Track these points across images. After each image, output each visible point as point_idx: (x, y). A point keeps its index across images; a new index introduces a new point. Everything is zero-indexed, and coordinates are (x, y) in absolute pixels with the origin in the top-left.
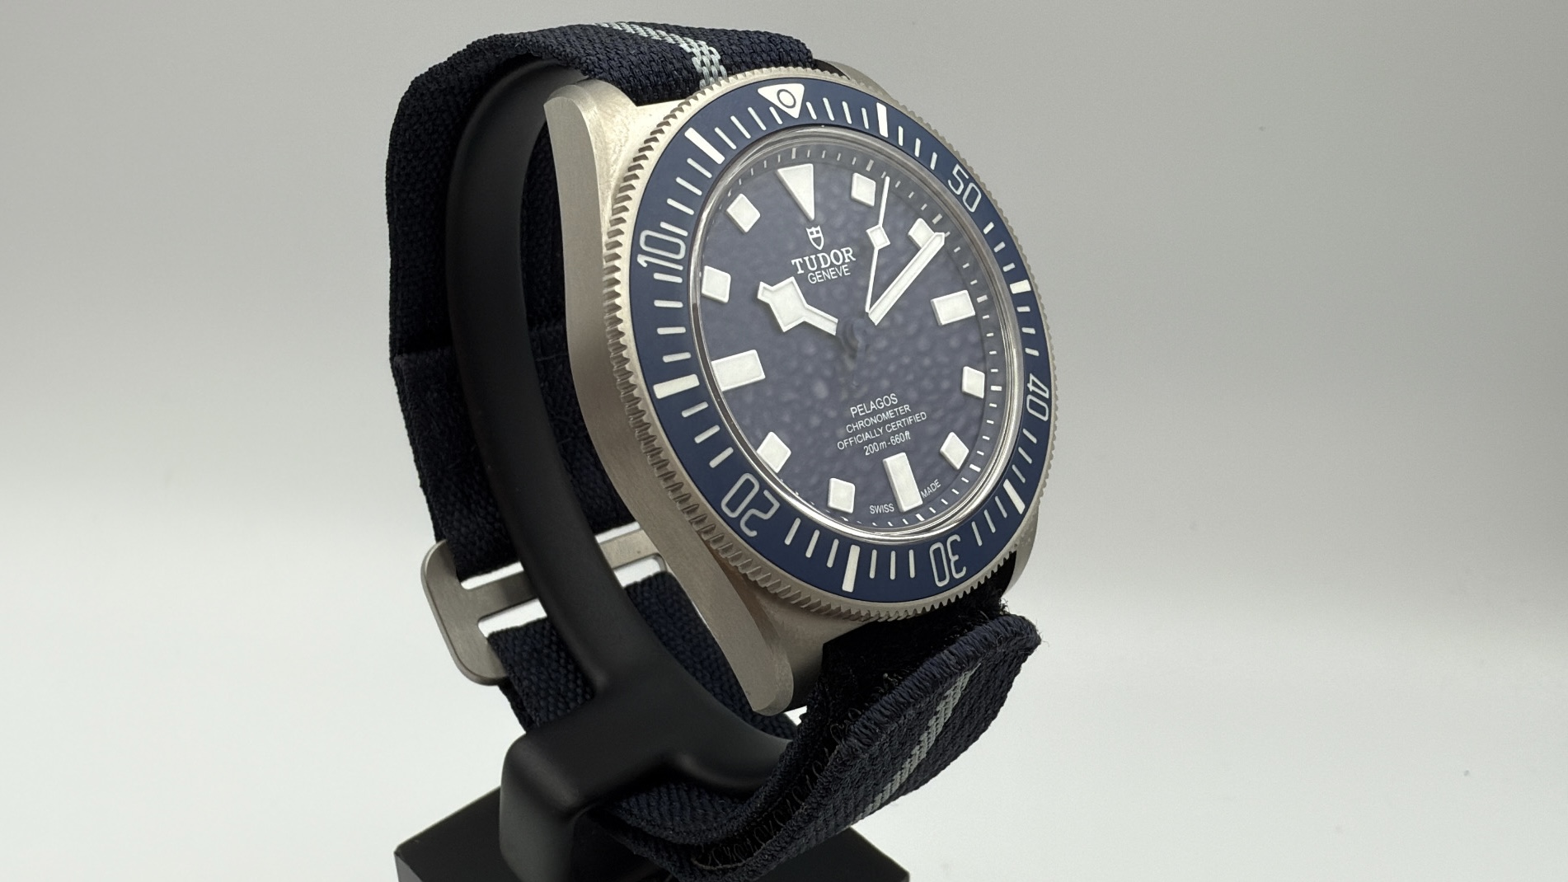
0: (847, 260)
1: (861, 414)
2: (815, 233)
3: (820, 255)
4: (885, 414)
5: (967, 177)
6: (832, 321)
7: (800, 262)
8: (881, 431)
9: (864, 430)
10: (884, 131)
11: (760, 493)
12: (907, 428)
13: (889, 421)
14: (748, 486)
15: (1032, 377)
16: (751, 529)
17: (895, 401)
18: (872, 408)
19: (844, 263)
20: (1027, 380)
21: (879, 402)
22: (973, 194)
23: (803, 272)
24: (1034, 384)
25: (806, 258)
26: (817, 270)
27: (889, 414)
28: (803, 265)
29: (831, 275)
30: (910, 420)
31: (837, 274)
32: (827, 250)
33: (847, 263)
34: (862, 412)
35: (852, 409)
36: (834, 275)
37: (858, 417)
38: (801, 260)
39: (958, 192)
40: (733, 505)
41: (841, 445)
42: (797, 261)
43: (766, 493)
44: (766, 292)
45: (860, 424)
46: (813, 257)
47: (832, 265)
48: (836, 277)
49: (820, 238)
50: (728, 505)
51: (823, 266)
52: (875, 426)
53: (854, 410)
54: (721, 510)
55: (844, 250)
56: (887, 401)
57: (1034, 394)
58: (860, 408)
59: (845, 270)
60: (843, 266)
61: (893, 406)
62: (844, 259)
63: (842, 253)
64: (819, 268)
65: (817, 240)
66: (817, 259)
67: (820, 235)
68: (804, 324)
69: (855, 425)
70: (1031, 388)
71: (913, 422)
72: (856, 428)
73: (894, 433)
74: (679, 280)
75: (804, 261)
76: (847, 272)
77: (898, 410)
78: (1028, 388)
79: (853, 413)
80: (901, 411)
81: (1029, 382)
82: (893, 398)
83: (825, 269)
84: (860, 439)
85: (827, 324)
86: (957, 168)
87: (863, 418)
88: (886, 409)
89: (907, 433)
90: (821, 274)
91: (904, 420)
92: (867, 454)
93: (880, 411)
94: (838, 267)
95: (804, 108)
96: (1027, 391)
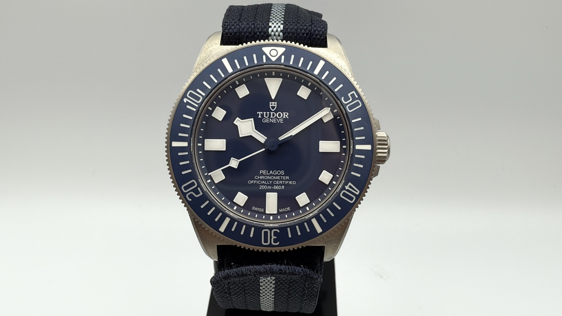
0: (284, 117)
1: (264, 174)
2: (273, 104)
3: (272, 113)
4: (276, 177)
6: (265, 138)
7: (261, 113)
8: (271, 182)
9: (262, 180)
10: (317, 72)
11: (197, 188)
12: (284, 185)
13: (277, 180)
14: (193, 184)
15: (350, 184)
16: (190, 198)
17: (283, 173)
18: (270, 173)
19: (282, 118)
20: (346, 184)
21: (275, 172)
23: (261, 117)
24: (350, 187)
25: (265, 113)
26: (267, 118)
27: (278, 178)
28: (262, 115)
29: (274, 121)
30: (287, 182)
31: (277, 121)
32: (276, 111)
33: (284, 118)
34: (265, 173)
35: (260, 171)
36: (275, 121)
37: (262, 174)
38: (262, 113)
40: (186, 188)
41: (250, 182)
42: (260, 113)
43: (199, 189)
44: (238, 121)
45: (261, 177)
46: (268, 113)
47: (276, 117)
48: (276, 122)
49: (275, 106)
50: (184, 188)
51: (272, 117)
52: (269, 180)
53: (261, 172)
54: (181, 188)
56: (279, 173)
57: (348, 190)
58: (265, 171)
59: (281, 121)
60: (281, 119)
61: (281, 175)
62: (283, 116)
63: (283, 114)
64: (269, 117)
65: (273, 107)
66: (270, 114)
67: (276, 105)
68: (251, 136)
69: (259, 177)
70: (347, 188)
71: (288, 183)
72: (259, 178)
73: (276, 185)
74: (195, 110)
75: (263, 114)
76: (282, 121)
77: (283, 178)
78: (345, 188)
79: (260, 172)
80: (284, 178)
81: (347, 186)
82: (282, 172)
83: (272, 119)
84: (259, 182)
85: (261, 138)
87: (264, 175)
88: (277, 175)
89: (283, 187)
90: (269, 120)
91: (284, 181)
92: (260, 188)
93: (274, 175)
94: (279, 119)
95: (280, 58)
96: (343, 188)
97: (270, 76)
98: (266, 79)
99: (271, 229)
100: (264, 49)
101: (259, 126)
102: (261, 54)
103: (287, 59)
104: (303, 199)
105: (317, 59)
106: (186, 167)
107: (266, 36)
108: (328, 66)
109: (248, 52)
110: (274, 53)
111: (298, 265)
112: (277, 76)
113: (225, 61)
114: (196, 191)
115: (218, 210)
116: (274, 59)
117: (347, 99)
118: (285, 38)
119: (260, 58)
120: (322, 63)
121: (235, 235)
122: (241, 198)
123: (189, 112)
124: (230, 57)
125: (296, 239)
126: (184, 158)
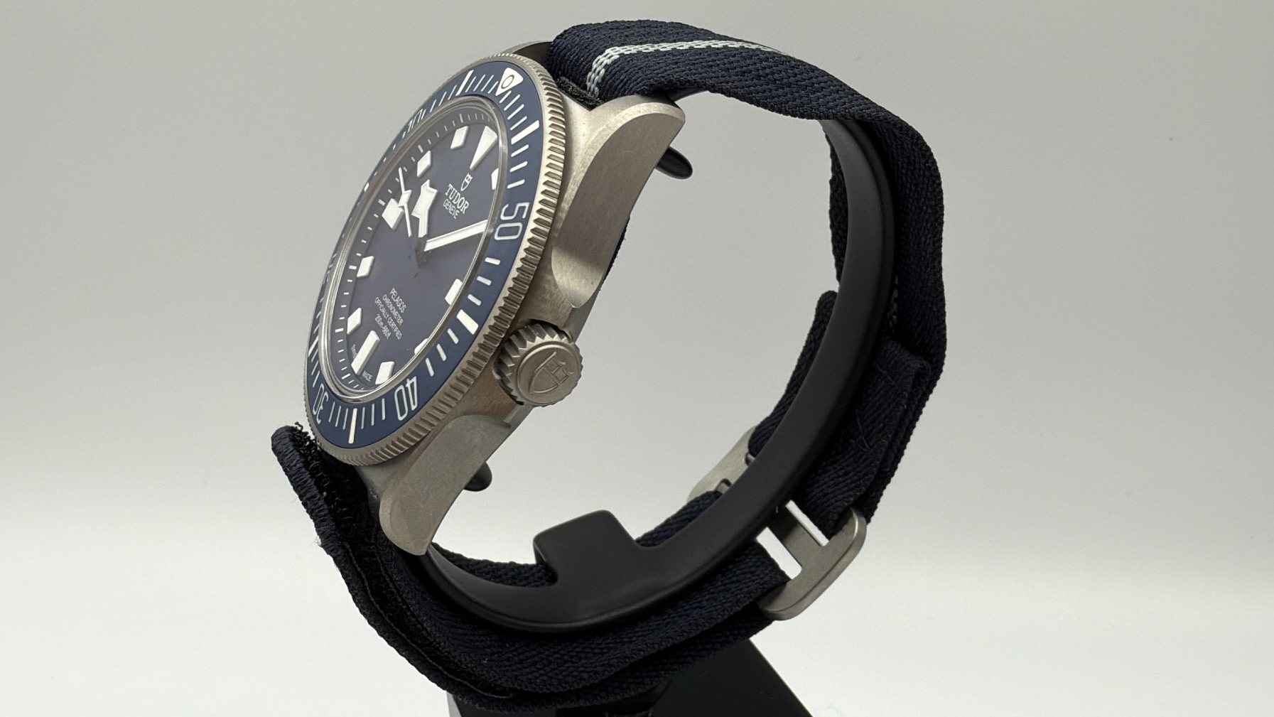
0: (462, 209)
2: (467, 178)
3: (458, 194)
5: (524, 216)
10: (514, 140)
15: (414, 380)
17: (403, 311)
20: (410, 377)
21: (400, 302)
22: (513, 231)
23: (442, 192)
24: (412, 385)
25: (454, 189)
26: (450, 201)
28: (451, 191)
33: (460, 212)
36: (451, 211)
38: (452, 187)
39: (503, 218)
46: (456, 192)
47: (456, 205)
49: (467, 184)
55: (466, 202)
56: (401, 307)
57: (406, 389)
59: (456, 213)
60: (457, 211)
61: (400, 313)
62: (461, 207)
66: (456, 195)
70: (408, 385)
78: (406, 383)
81: (410, 379)
82: (404, 309)
83: (453, 204)
86: (527, 205)
88: (397, 309)
93: (396, 307)
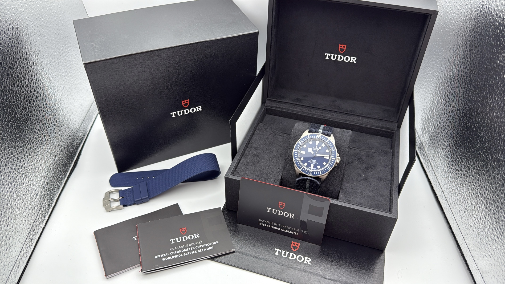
2: (317, 146)
37: (311, 160)
41: (308, 161)
42: (313, 148)
52: (312, 162)
61: (315, 161)
71: (316, 163)
73: (314, 163)
85: (313, 153)
92: (310, 163)
95: (320, 138)
96: (328, 166)
97: (317, 141)
98: (316, 141)
99: (311, 171)
100: (317, 135)
101: (313, 150)
102: (316, 136)
103: (321, 138)
104: (319, 167)
105: (327, 139)
106: (296, 155)
107: (318, 132)
108: (329, 141)
109: (314, 135)
110: (319, 136)
111: (315, 179)
112: (318, 141)
113: (308, 136)
114: (297, 161)
115: (301, 165)
116: (318, 137)
117: (332, 148)
118: (322, 134)
119: (316, 137)
120: (328, 140)
121: (303, 171)
122: (306, 164)
123: (299, 145)
124: (310, 135)
125: (316, 175)
126: (296, 154)
